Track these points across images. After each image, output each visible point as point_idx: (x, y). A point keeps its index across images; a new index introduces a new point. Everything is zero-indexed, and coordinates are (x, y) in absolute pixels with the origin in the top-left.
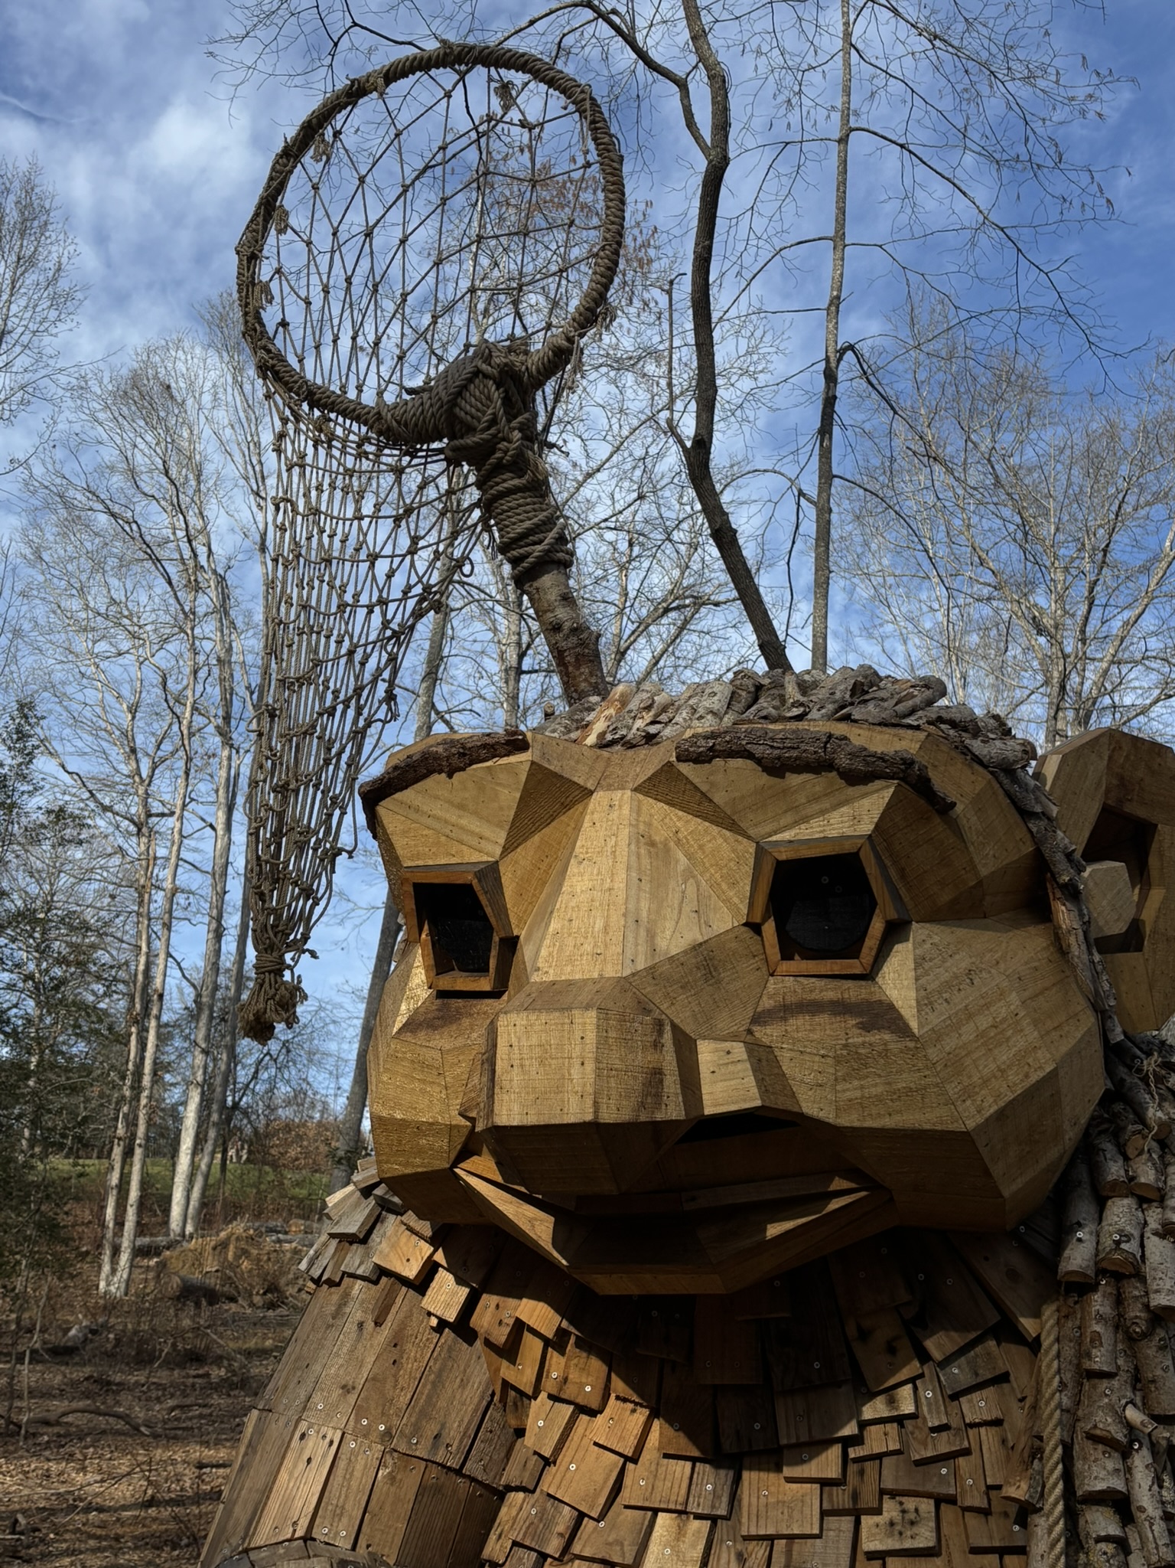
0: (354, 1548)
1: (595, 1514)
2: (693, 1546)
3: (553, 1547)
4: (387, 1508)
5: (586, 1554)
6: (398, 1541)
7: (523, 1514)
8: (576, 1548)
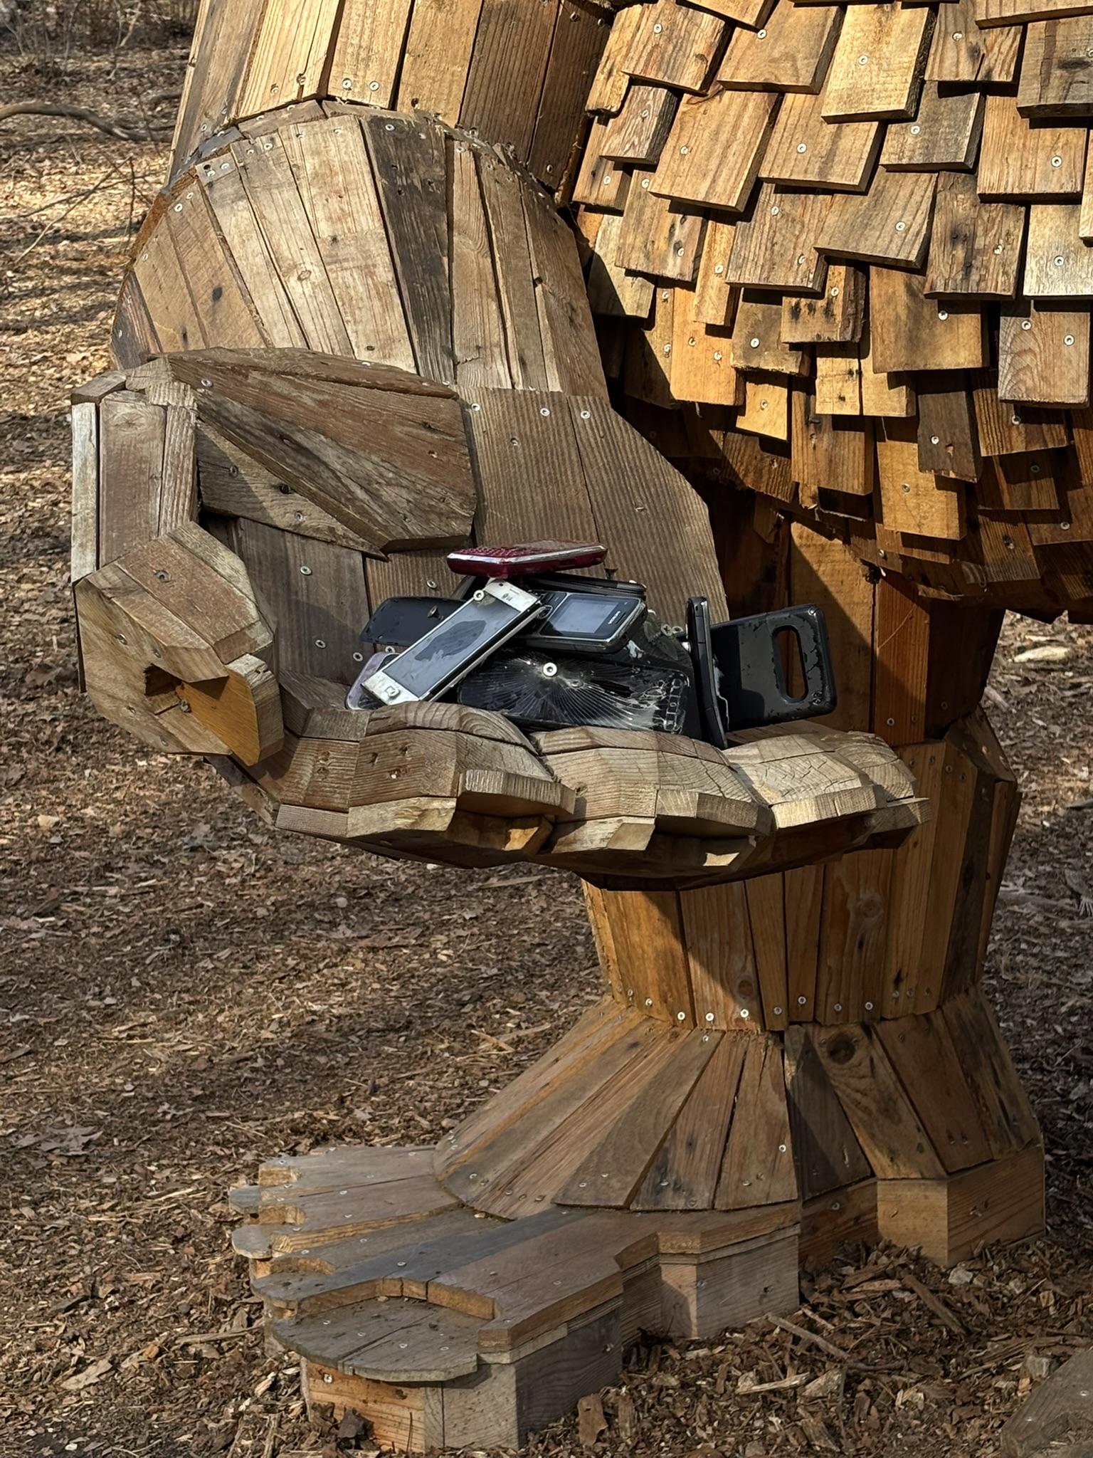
0: (393, 105)
1: (750, 20)
2: (903, 47)
3: (690, 77)
4: (437, 44)
5: (740, 79)
6: (458, 91)
7: (642, 35)
8: (725, 74)
